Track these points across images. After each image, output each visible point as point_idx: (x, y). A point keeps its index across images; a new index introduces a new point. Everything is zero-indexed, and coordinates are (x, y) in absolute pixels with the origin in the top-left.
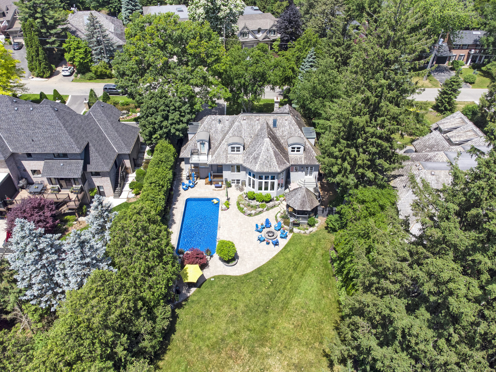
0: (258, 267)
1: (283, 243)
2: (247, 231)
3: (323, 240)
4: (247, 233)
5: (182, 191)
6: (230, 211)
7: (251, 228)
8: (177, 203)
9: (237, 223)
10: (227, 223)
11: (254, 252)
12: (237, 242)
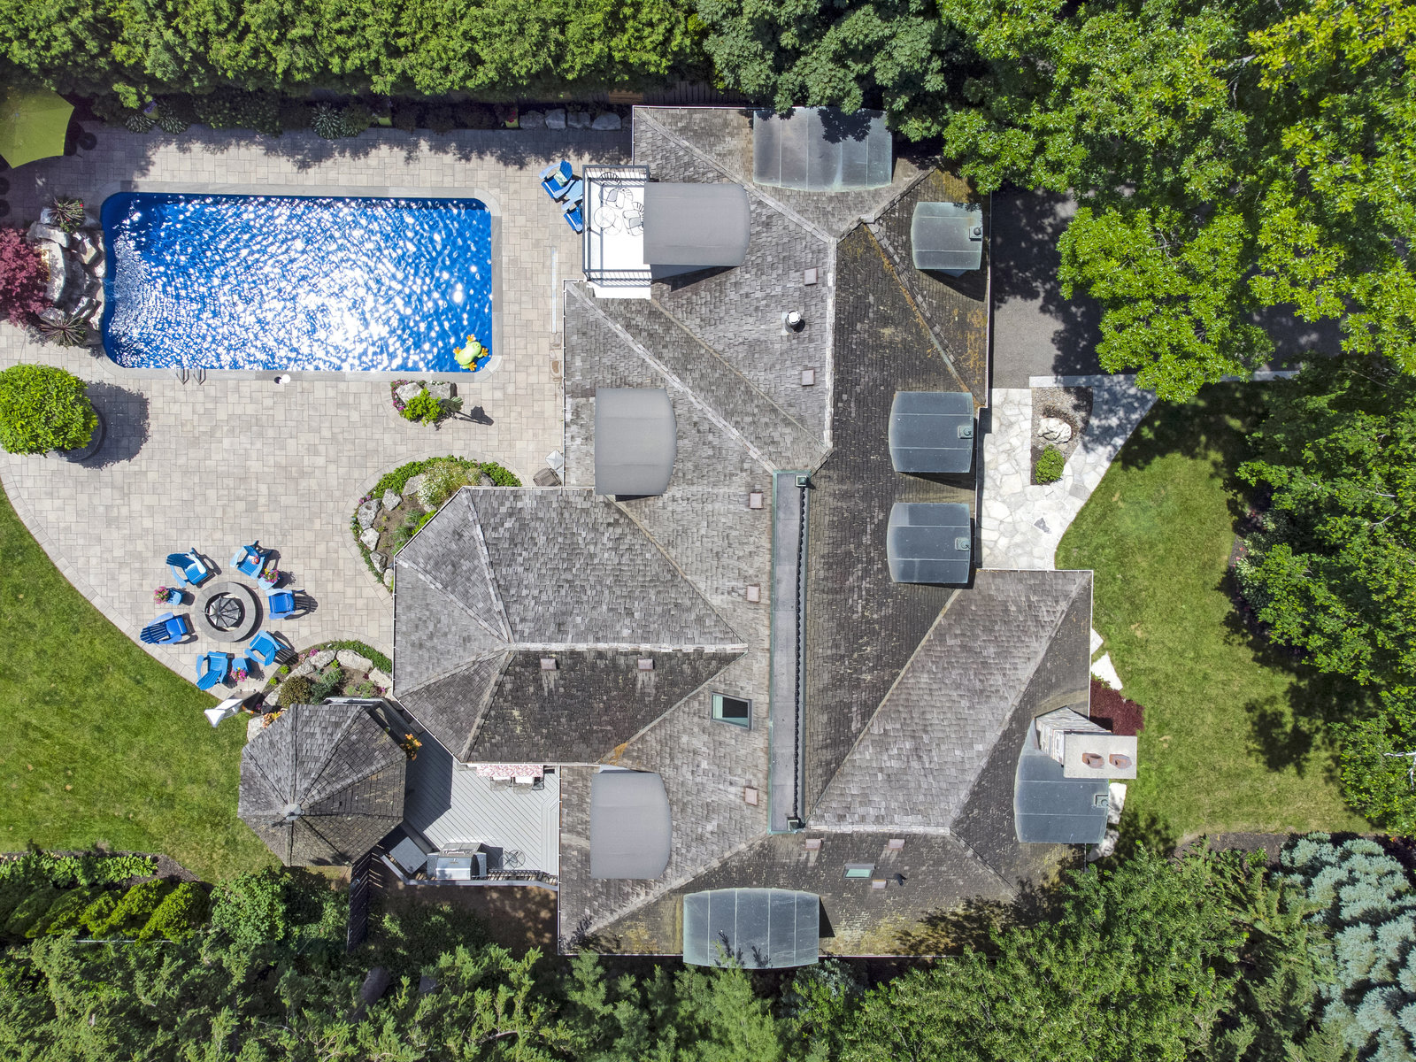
0: (46, 547)
1: (184, 660)
2: (252, 507)
3: (221, 838)
4: (241, 506)
5: (539, 169)
6: (392, 425)
7: (272, 528)
8: (449, 158)
9: (306, 458)
10: (311, 413)
11: (127, 532)
12: (182, 461)
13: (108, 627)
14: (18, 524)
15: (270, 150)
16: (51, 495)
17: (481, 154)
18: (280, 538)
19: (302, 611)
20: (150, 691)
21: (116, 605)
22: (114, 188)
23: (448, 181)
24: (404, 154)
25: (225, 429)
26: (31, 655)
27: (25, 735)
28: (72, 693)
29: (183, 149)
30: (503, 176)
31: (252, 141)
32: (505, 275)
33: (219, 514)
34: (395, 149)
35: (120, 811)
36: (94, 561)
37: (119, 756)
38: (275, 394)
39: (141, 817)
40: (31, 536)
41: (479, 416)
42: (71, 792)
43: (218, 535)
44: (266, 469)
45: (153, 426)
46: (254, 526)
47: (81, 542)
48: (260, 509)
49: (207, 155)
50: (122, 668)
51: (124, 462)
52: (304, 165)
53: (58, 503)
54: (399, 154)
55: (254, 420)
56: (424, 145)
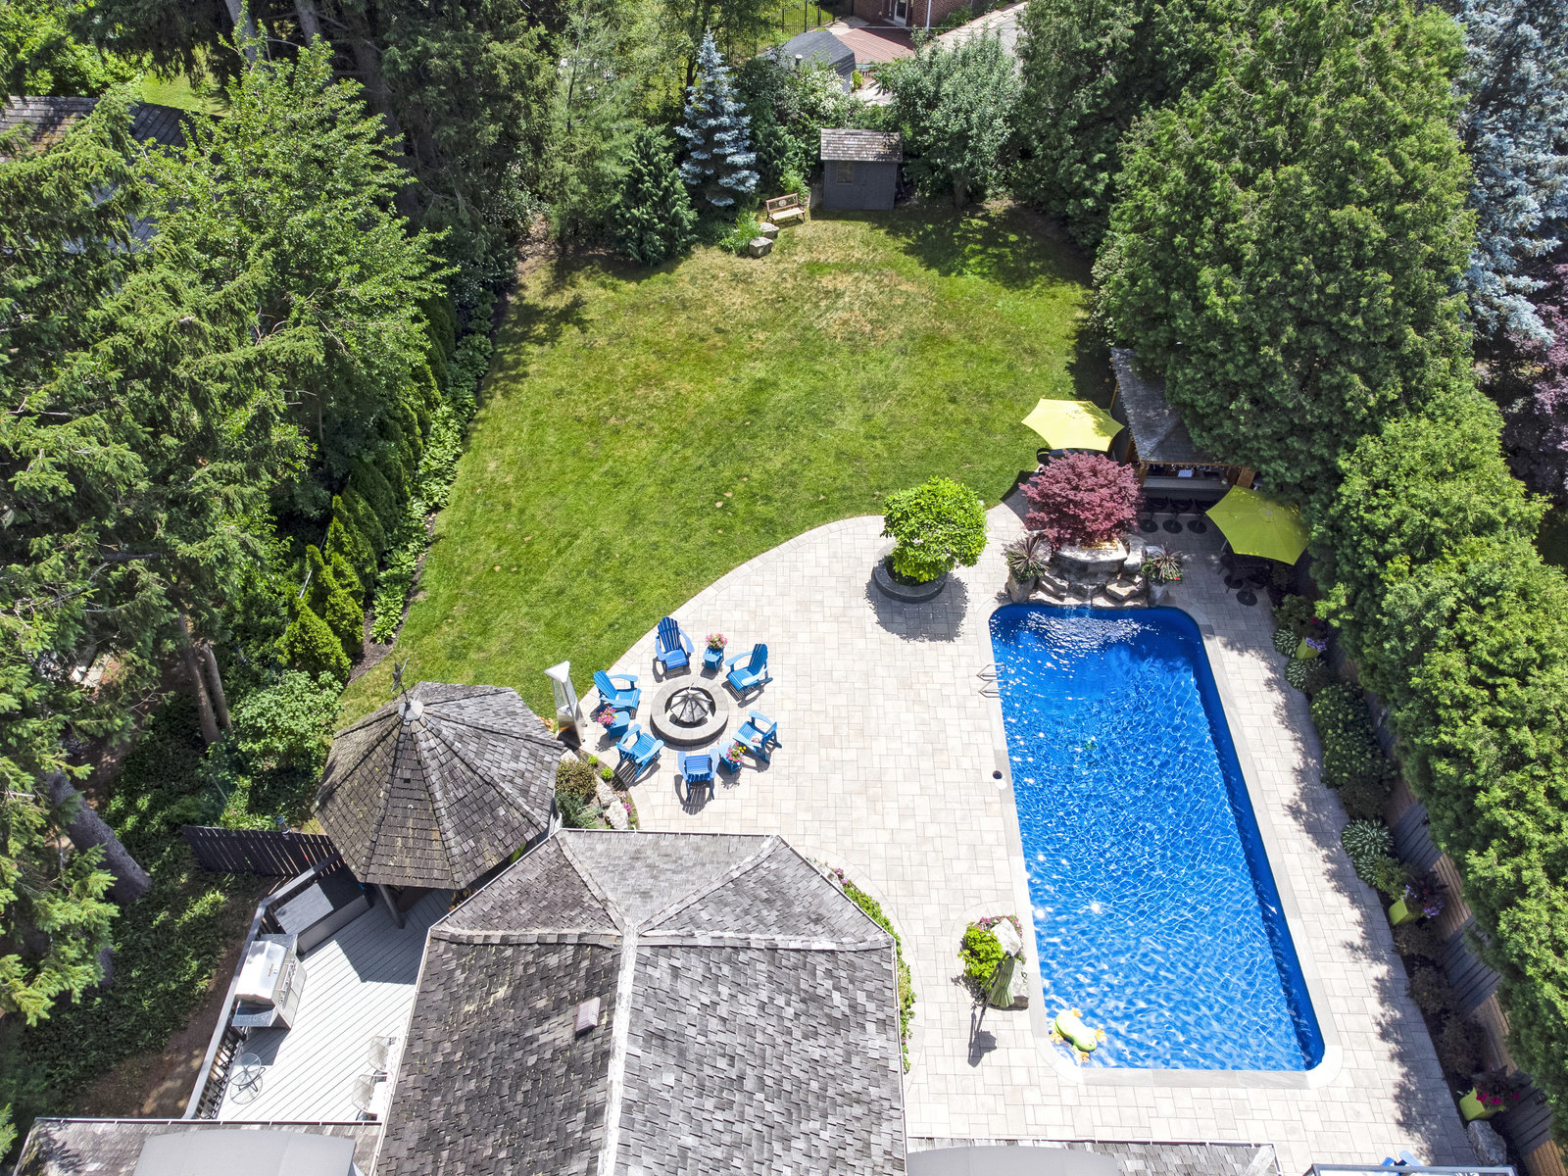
1: (633, 665)
2: (825, 742)
5: (1412, 1153)
6: (953, 916)
7: (798, 762)
8: (1375, 1007)
9: (895, 805)
10: (958, 813)
11: (793, 618)
12: (881, 671)
13: (681, 600)
14: (802, 530)
15: (1302, 774)
16: (834, 556)
17: (1401, 1057)
18: (785, 772)
19: (685, 796)
20: (599, 637)
21: (705, 608)
22: (1201, 620)
23: (1338, 1004)
24: (1358, 942)
25: (926, 716)
26: (654, 538)
27: (564, 535)
28: (606, 571)
29: (1269, 684)
30: (1377, 1093)
31: (1306, 754)
32: (1216, 1092)
33: (816, 707)
34: (1360, 930)
35: (458, 610)
36: (758, 590)
37: (525, 609)
38: (979, 771)
39: (446, 629)
40: (787, 540)
41: (981, 1045)
42: (492, 570)
43: (789, 705)
44: (876, 759)
45: (923, 647)
46: (800, 744)
47: (781, 580)
48: (823, 751)
49: (1272, 708)
50: (631, 611)
51: (875, 618)
52: (1295, 812)
53: (825, 562)
54: (1356, 935)
55: (940, 746)
56: (1381, 970)
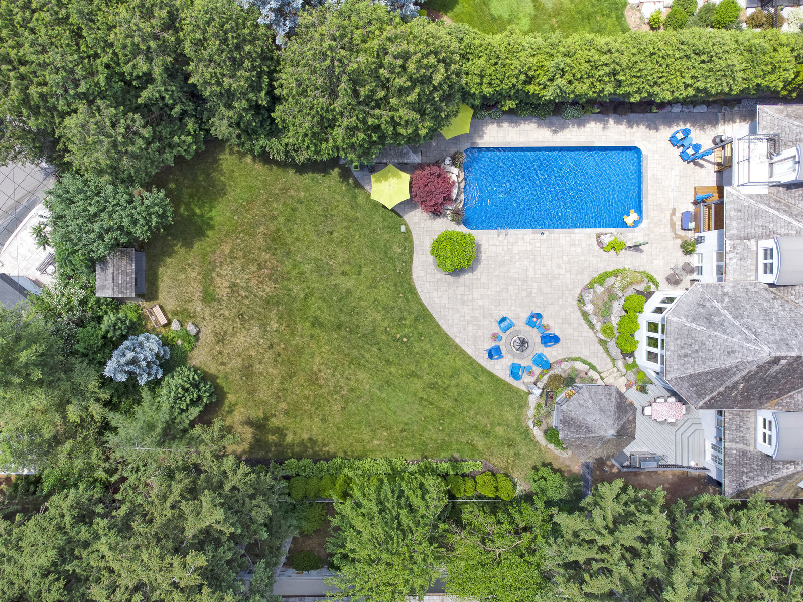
3: (512, 452)
4: (524, 294)
5: (666, 133)
6: (597, 254)
7: (539, 304)
8: (623, 127)
9: (556, 270)
10: (558, 249)
11: (471, 307)
12: (497, 273)
13: (463, 352)
15: (539, 125)
16: (437, 290)
17: (638, 125)
18: (543, 308)
19: (553, 343)
20: (481, 382)
21: (466, 342)
22: (469, 145)
23: (622, 138)
24: (602, 126)
25: (517, 257)
26: (426, 365)
27: (420, 403)
28: (444, 383)
29: (499, 127)
30: (649, 135)
31: (531, 122)
32: (649, 182)
33: (514, 297)
34: (598, 123)
35: (464, 439)
36: (456, 321)
37: (465, 413)
38: (541, 240)
39: (474, 442)
40: (428, 310)
42: (442, 430)
44: (537, 276)
46: (531, 303)
49: (511, 129)
52: (555, 132)
54: (599, 126)
55: (531, 253)
56: (611, 121)
